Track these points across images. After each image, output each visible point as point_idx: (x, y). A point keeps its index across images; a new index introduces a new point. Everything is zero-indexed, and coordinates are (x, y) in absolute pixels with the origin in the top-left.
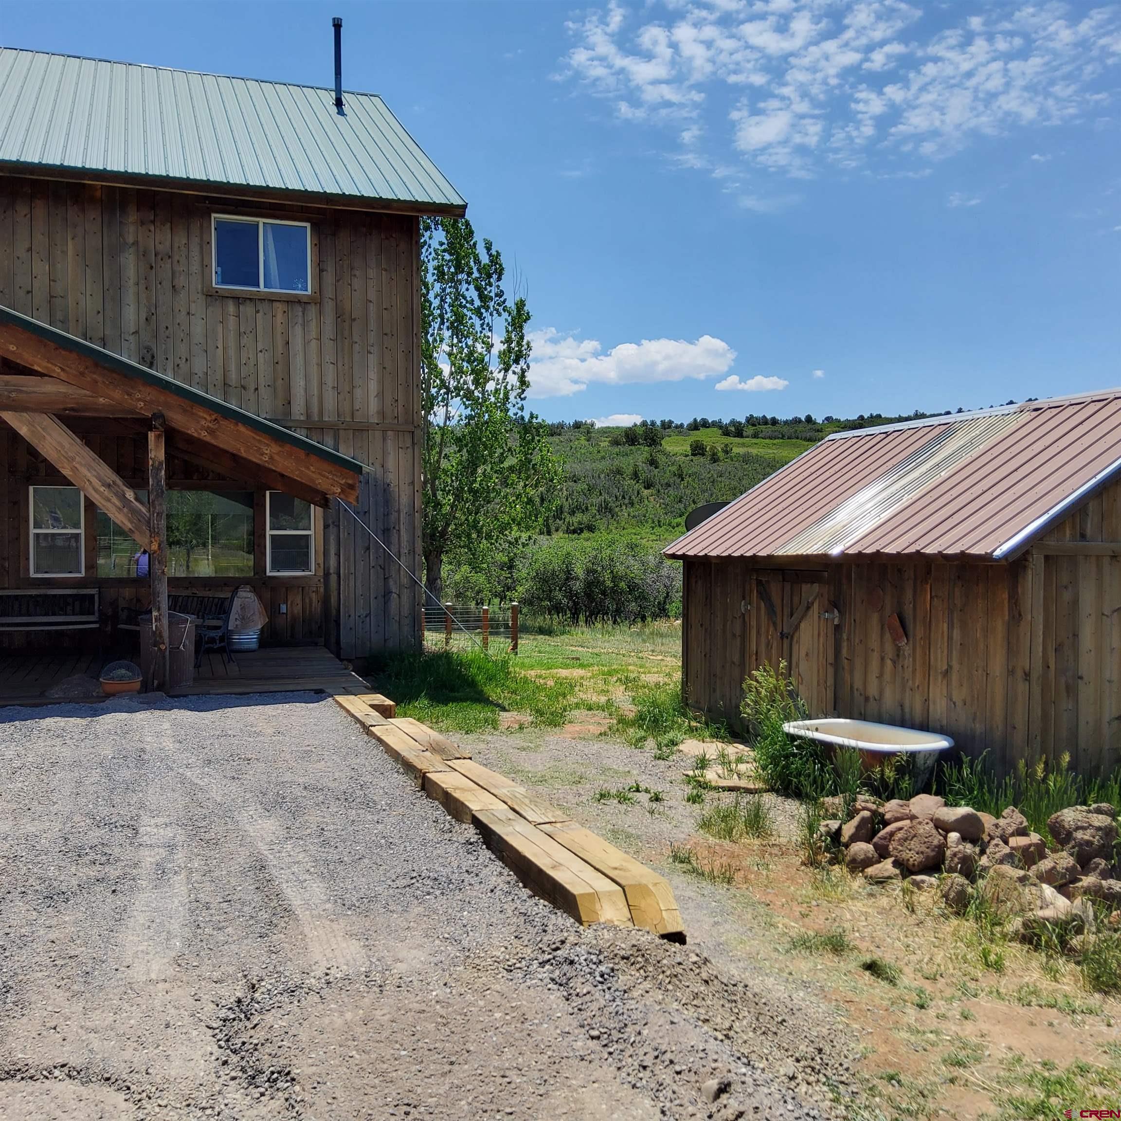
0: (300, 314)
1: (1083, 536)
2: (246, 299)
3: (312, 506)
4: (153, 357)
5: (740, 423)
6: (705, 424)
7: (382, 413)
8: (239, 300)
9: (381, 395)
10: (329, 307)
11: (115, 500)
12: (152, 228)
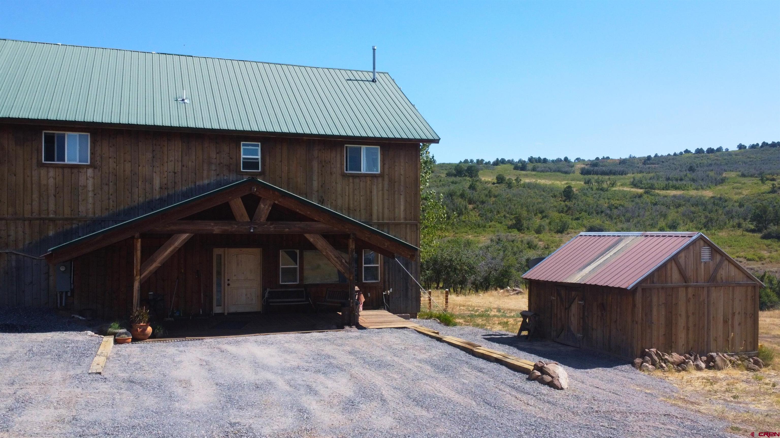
0: (376, 181)
1: (653, 282)
2: (356, 176)
3: (379, 254)
4: (323, 200)
5: (524, 161)
6: (503, 161)
7: (405, 219)
8: (354, 176)
9: (405, 210)
10: (386, 178)
11: (339, 263)
12: (324, 152)
